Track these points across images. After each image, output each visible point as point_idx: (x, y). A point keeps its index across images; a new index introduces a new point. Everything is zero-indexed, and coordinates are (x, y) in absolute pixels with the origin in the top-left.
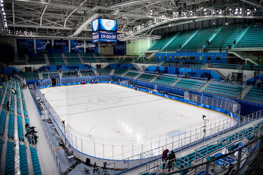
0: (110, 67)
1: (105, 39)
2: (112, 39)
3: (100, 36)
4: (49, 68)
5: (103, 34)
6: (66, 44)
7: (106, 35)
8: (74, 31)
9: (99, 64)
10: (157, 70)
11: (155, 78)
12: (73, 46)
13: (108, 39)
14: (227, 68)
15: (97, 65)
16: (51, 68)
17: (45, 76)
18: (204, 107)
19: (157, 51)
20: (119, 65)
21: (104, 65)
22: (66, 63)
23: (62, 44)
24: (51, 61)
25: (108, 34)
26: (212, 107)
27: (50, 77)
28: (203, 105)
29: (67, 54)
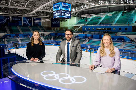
0: (50, 35)
1: (64, 16)
2: (68, 16)
3: (61, 14)
4: (10, 36)
5: (63, 12)
6: (20, 19)
7: (65, 13)
8: (32, 11)
9: (43, 33)
10: (85, 37)
11: (86, 42)
12: (24, 21)
13: (66, 16)
14: (134, 35)
15: (42, 34)
16: (11, 36)
17: (9, 41)
18: (128, 58)
19: (83, 25)
20: (56, 34)
21: (46, 34)
22: (21, 32)
23: (17, 19)
24: (11, 30)
25: (66, 13)
26: (133, 58)
27: (13, 42)
28: (126, 57)
29: (21, 26)
